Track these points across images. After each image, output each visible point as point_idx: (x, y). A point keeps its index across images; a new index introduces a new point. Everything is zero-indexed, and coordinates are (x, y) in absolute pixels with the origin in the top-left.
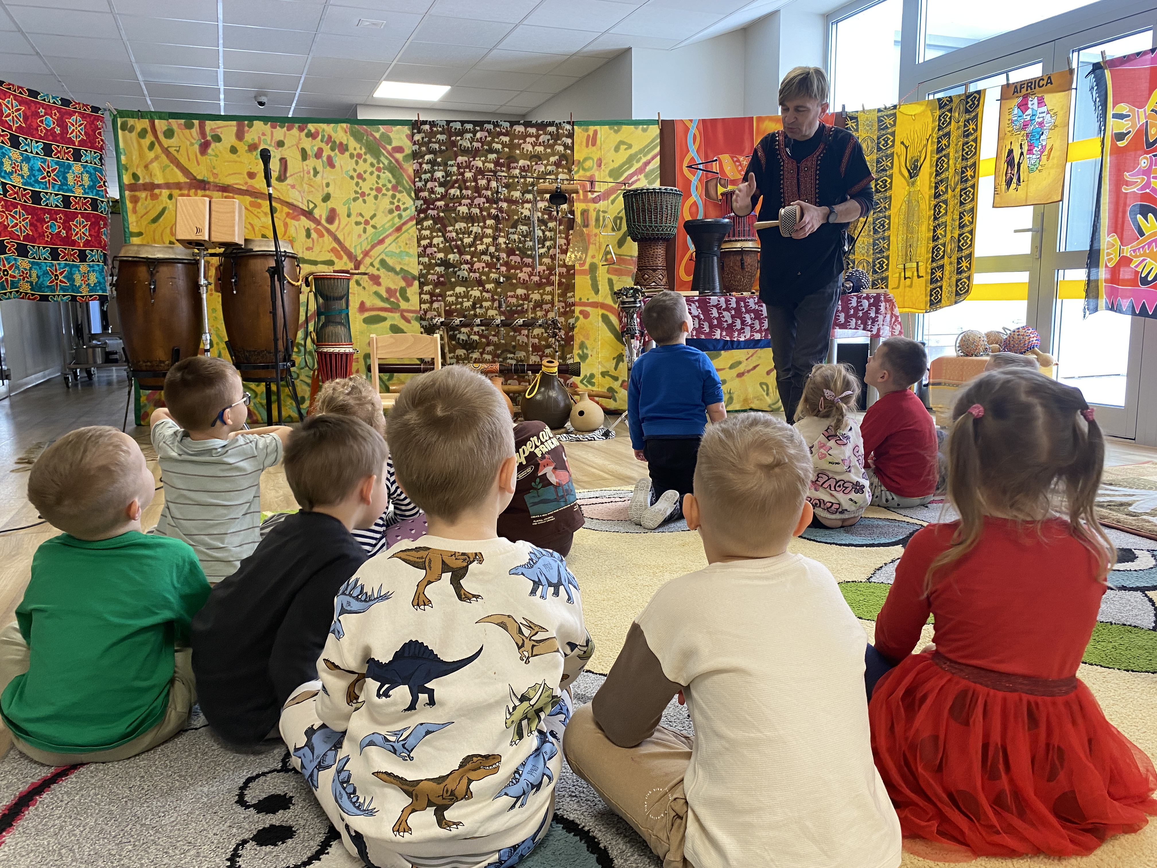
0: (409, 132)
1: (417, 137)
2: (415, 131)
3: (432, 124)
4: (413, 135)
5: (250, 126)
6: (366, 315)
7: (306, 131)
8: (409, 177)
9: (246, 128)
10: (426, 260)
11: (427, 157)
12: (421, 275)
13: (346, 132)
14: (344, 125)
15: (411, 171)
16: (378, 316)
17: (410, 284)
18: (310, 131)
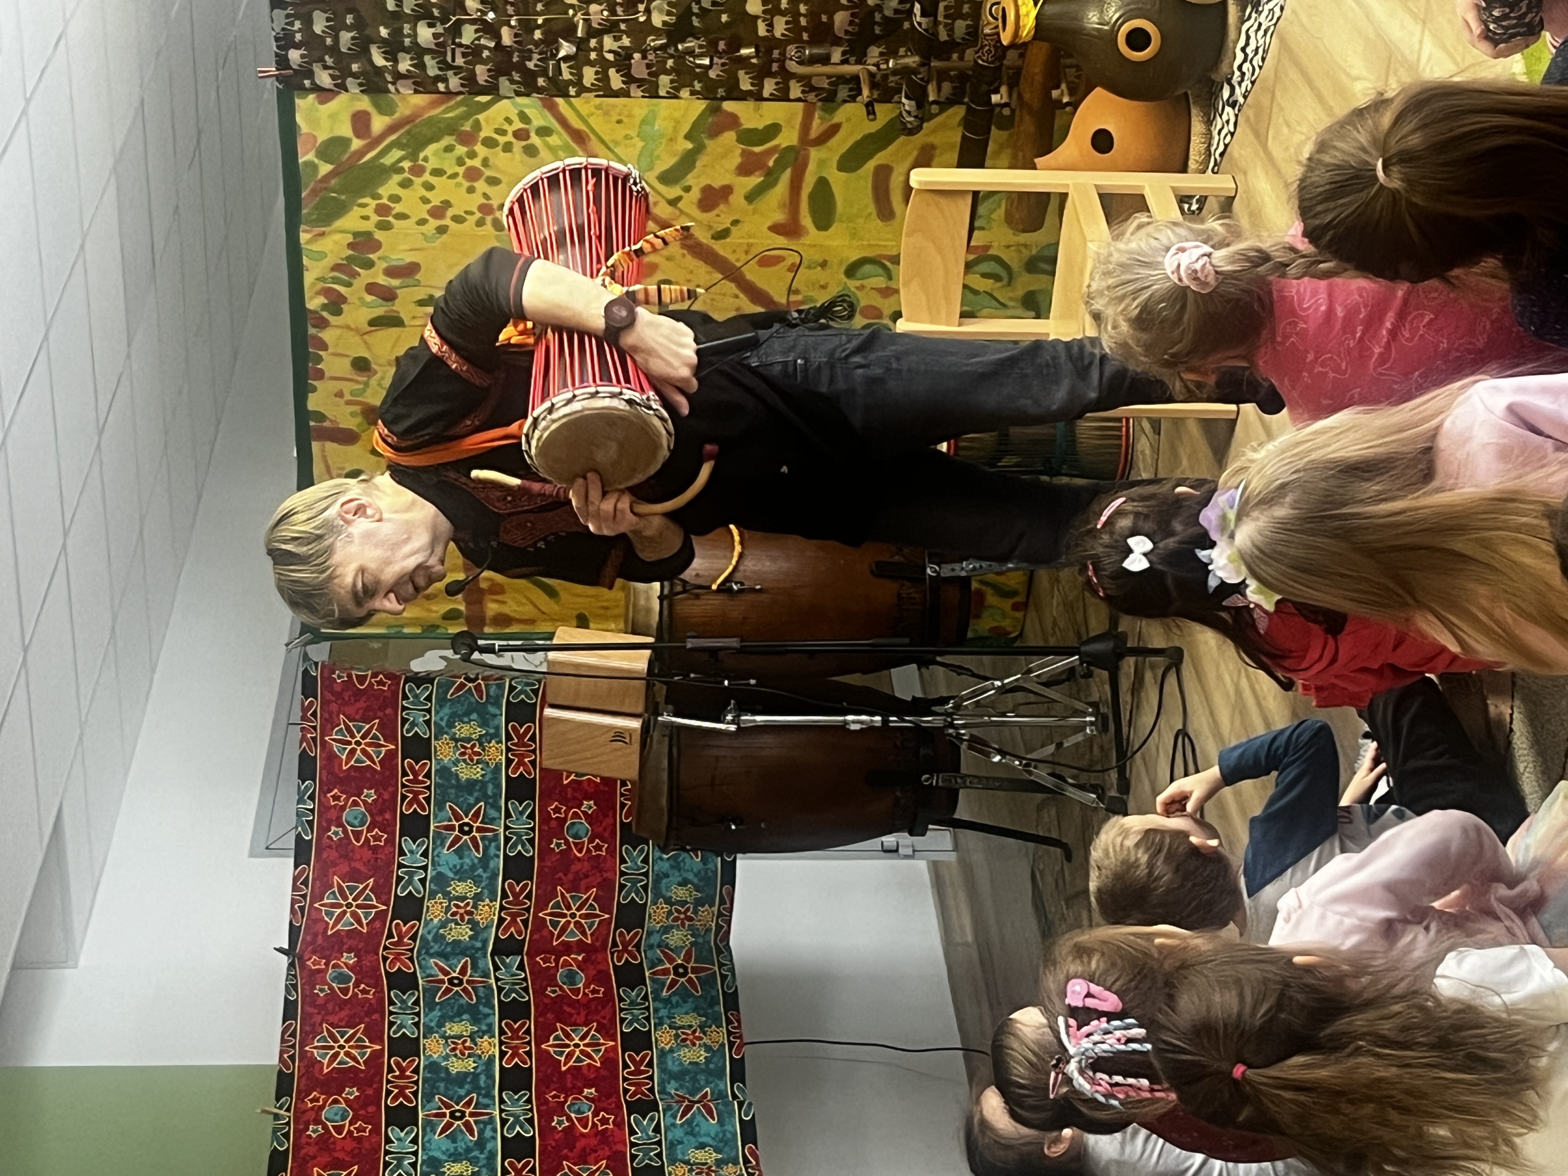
0: (311, 97)
1: (324, 78)
2: (307, 83)
3: (285, 41)
4: (317, 89)
5: (320, 416)
6: (806, 220)
7: (325, 314)
8: (433, 105)
9: (326, 424)
10: (664, 80)
11: (379, 60)
12: (709, 92)
13: (323, 234)
14: (304, 237)
15: (420, 100)
16: (812, 197)
17: (733, 121)
18: (324, 307)
